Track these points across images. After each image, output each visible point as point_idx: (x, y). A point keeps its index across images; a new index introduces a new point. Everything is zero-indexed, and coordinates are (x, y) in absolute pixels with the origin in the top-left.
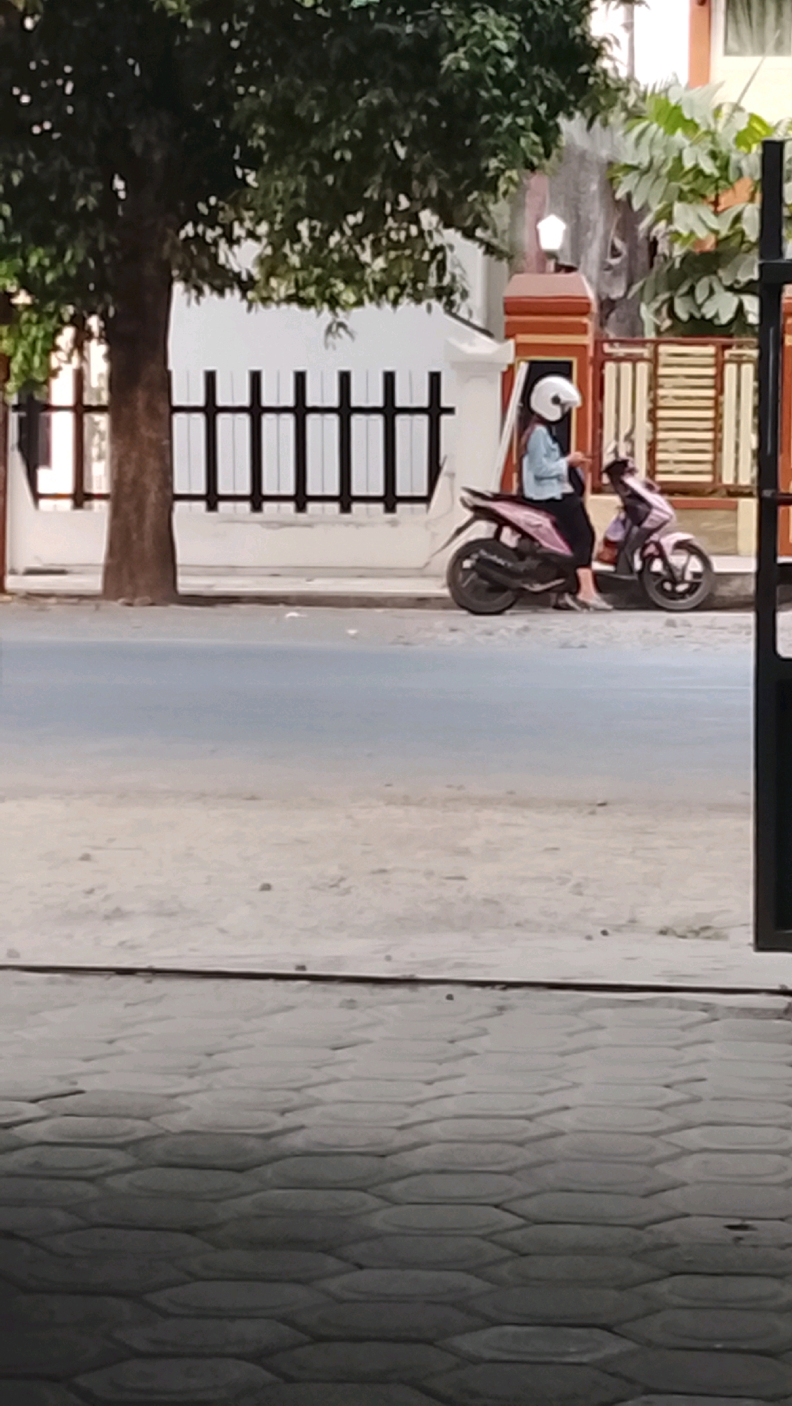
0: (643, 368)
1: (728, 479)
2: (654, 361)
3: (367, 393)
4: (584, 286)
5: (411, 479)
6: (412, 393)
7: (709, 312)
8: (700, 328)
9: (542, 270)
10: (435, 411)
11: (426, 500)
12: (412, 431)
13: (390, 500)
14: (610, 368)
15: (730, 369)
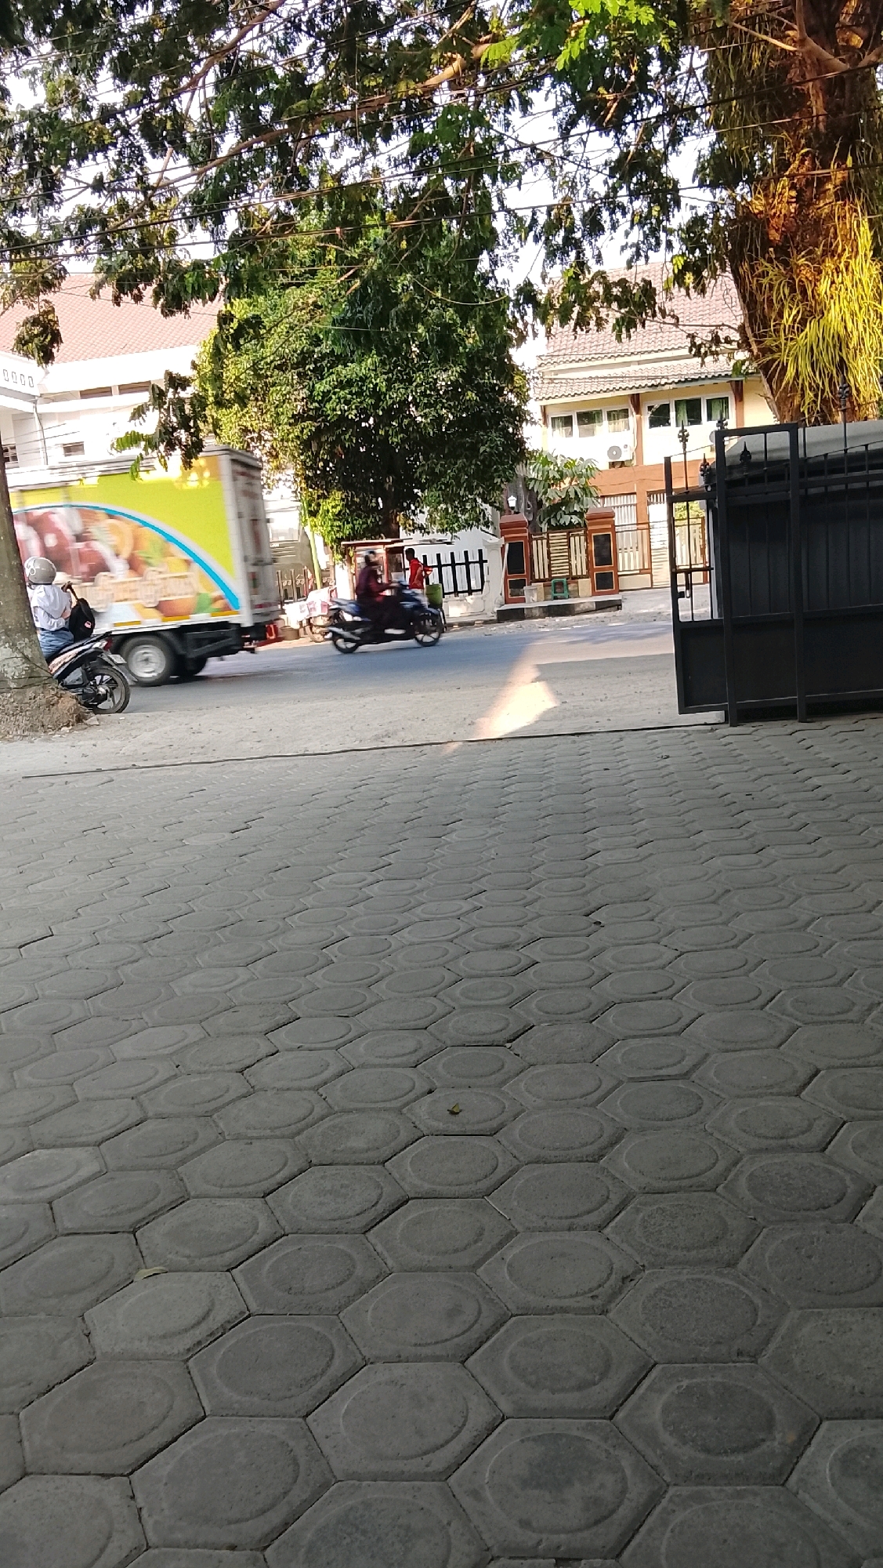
0: (545, 541)
1: (574, 574)
2: (548, 539)
3: (460, 559)
4: (523, 517)
5: (475, 584)
6: (474, 557)
7: (562, 522)
8: (560, 528)
9: (510, 513)
10: (481, 562)
11: (481, 590)
12: (475, 569)
13: (470, 591)
14: (534, 542)
15: (572, 539)
